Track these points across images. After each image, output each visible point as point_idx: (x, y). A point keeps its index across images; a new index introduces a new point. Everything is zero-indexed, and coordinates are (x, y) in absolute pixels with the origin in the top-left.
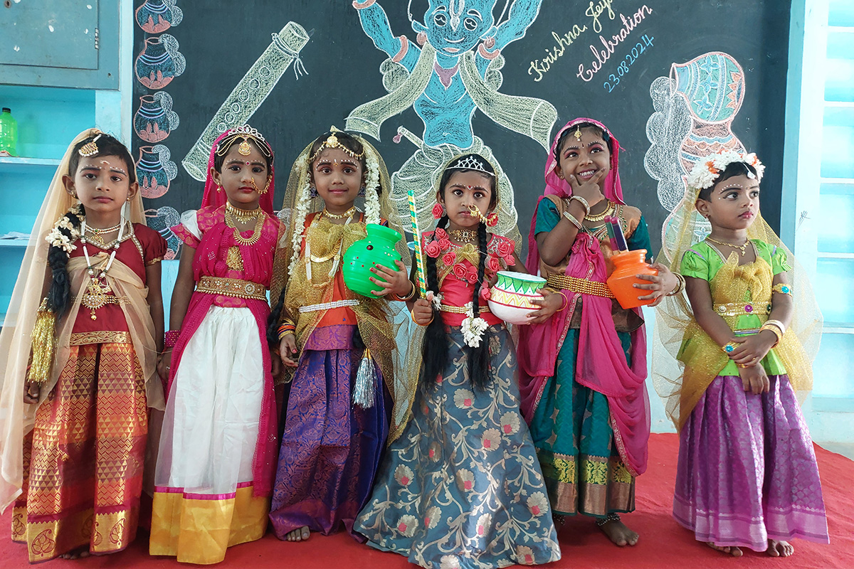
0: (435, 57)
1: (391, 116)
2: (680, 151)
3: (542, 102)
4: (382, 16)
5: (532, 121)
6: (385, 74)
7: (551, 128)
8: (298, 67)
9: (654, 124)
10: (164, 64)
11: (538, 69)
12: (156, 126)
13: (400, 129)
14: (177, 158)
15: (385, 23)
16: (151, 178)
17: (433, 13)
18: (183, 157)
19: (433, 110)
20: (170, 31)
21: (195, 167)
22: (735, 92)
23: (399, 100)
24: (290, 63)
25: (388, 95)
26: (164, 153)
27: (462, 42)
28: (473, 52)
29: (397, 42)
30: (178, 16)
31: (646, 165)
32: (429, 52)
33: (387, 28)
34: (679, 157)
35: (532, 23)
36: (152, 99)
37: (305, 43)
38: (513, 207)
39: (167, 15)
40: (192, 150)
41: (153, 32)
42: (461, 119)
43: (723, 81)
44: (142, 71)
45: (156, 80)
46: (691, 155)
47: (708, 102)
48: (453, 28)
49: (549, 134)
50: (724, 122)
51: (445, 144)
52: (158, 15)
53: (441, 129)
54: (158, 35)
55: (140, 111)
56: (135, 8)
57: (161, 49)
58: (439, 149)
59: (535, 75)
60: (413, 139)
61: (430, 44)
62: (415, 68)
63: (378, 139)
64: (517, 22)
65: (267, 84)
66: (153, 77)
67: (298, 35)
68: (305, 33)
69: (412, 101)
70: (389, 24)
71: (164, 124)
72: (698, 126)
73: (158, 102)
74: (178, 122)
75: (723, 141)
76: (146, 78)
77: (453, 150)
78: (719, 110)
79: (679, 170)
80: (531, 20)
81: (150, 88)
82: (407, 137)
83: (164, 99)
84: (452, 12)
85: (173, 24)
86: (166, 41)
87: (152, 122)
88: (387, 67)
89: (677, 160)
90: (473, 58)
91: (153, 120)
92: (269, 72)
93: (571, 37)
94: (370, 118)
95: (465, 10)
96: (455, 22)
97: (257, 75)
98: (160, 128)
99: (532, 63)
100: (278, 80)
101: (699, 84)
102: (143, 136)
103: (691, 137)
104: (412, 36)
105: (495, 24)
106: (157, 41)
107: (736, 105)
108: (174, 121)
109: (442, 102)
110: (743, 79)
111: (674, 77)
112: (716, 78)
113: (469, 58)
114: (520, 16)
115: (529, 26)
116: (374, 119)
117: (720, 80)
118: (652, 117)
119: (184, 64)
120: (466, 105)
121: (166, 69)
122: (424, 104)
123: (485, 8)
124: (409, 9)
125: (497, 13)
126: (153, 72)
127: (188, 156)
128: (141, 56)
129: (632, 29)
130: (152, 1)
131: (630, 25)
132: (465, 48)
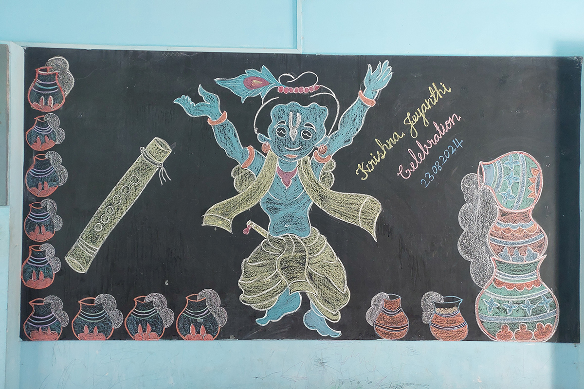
0: (278, 163)
1: (241, 212)
2: (488, 236)
3: (369, 197)
4: (232, 130)
5: (360, 213)
6: (236, 178)
7: (376, 219)
8: (162, 175)
9: (466, 213)
10: (50, 176)
11: (365, 170)
12: (43, 228)
13: (249, 223)
14: (61, 253)
15: (235, 136)
16: (39, 271)
17: (275, 127)
18: (66, 254)
19: (276, 206)
20: (55, 148)
21: (76, 261)
22: (535, 184)
23: (248, 199)
24: (155, 172)
25: (239, 195)
26: (49, 251)
27: (299, 150)
28: (309, 157)
29: (246, 151)
30: (61, 136)
31: (459, 248)
32: (272, 159)
33: (236, 141)
34: (488, 241)
35: (358, 132)
36: (39, 205)
37: (168, 154)
38: (346, 285)
39: (52, 136)
40: (73, 247)
41: (41, 150)
42: (300, 213)
43: (524, 176)
44: (31, 181)
45: (43, 189)
46: (498, 239)
47: (511, 194)
48: (292, 138)
49: (375, 223)
50: (526, 210)
51: (287, 234)
52: (45, 135)
53: (283, 222)
54: (45, 152)
55: (29, 216)
56: (25, 131)
57: (47, 163)
58: (282, 238)
59: (362, 174)
60: (260, 230)
61: (273, 152)
62: (260, 172)
63: (230, 231)
64: (345, 131)
65: (136, 189)
66: (40, 187)
67: (162, 148)
68: (168, 146)
69: (259, 200)
70: (238, 137)
71: (50, 226)
72: (504, 214)
73: (45, 208)
74: (61, 224)
75: (526, 226)
76: (34, 188)
77: (294, 239)
78: (521, 200)
79: (488, 252)
80: (357, 130)
81: (38, 196)
82: (255, 229)
83: (49, 205)
84: (291, 126)
85: (57, 142)
86: (51, 156)
87: (40, 225)
88: (237, 172)
89: (486, 243)
90: (309, 162)
91: (41, 223)
92: (138, 180)
93: (391, 142)
94: (223, 214)
95: (302, 123)
96: (293, 133)
97: (128, 182)
98: (47, 229)
99: (359, 165)
100: (145, 186)
101: (503, 179)
102: (32, 237)
103: (497, 222)
104: (258, 146)
105: (327, 134)
106: (43, 157)
107: (536, 195)
108: (58, 224)
109: (284, 200)
110: (541, 173)
111: (481, 173)
112: (517, 173)
113: (306, 162)
114: (348, 127)
115: (356, 134)
116: (227, 215)
117: (521, 174)
118: (463, 208)
119: (67, 175)
120: (304, 201)
121: (51, 180)
122: (269, 201)
123: (319, 121)
124: (254, 124)
125: (328, 124)
126: (40, 183)
127: (70, 252)
128: (31, 170)
129: (444, 134)
130: (39, 124)
131: (442, 130)
132: (302, 154)
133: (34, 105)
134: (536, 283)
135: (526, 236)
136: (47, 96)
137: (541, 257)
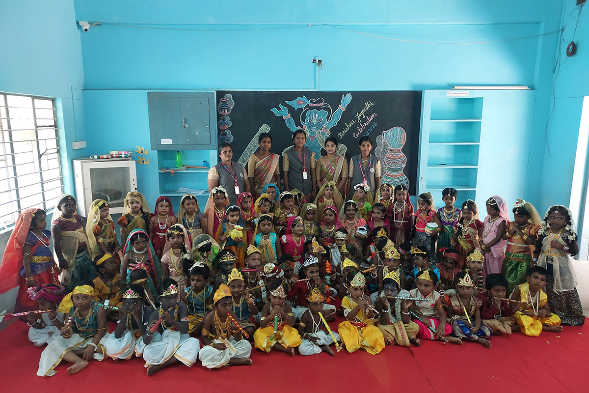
0: (309, 132)
2: (385, 158)
3: (342, 145)
4: (292, 121)
5: (339, 151)
9: (377, 150)
10: (227, 138)
11: (341, 135)
17: (308, 119)
20: (229, 128)
22: (403, 139)
27: (317, 127)
28: (320, 130)
29: (297, 128)
30: (230, 124)
34: (385, 160)
35: (339, 121)
39: (227, 124)
41: (223, 129)
42: (317, 151)
43: (399, 136)
44: (220, 140)
46: (389, 159)
47: (394, 143)
48: (314, 123)
49: (344, 154)
50: (399, 149)
52: (225, 124)
54: (225, 130)
56: (218, 122)
57: (226, 134)
59: (340, 137)
61: (307, 129)
64: (334, 121)
67: (267, 128)
68: (269, 127)
70: (294, 123)
72: (391, 150)
75: (399, 155)
78: (398, 145)
79: (385, 164)
84: (314, 118)
85: (229, 126)
86: (227, 131)
90: (321, 132)
93: (351, 124)
95: (318, 118)
96: (315, 121)
99: (339, 133)
101: (391, 137)
103: (389, 153)
104: (302, 126)
105: (327, 122)
106: (224, 132)
107: (404, 143)
109: (311, 146)
110: (406, 135)
111: (383, 135)
112: (397, 135)
113: (319, 132)
114: (335, 119)
118: (377, 148)
119: (233, 138)
120: (319, 147)
123: (324, 117)
124: (300, 118)
125: (328, 118)
128: (220, 137)
130: (222, 119)
131: (370, 120)
132: (318, 129)
133: (220, 112)
134: (402, 175)
135: (399, 158)
136: (225, 109)
137: (404, 166)
